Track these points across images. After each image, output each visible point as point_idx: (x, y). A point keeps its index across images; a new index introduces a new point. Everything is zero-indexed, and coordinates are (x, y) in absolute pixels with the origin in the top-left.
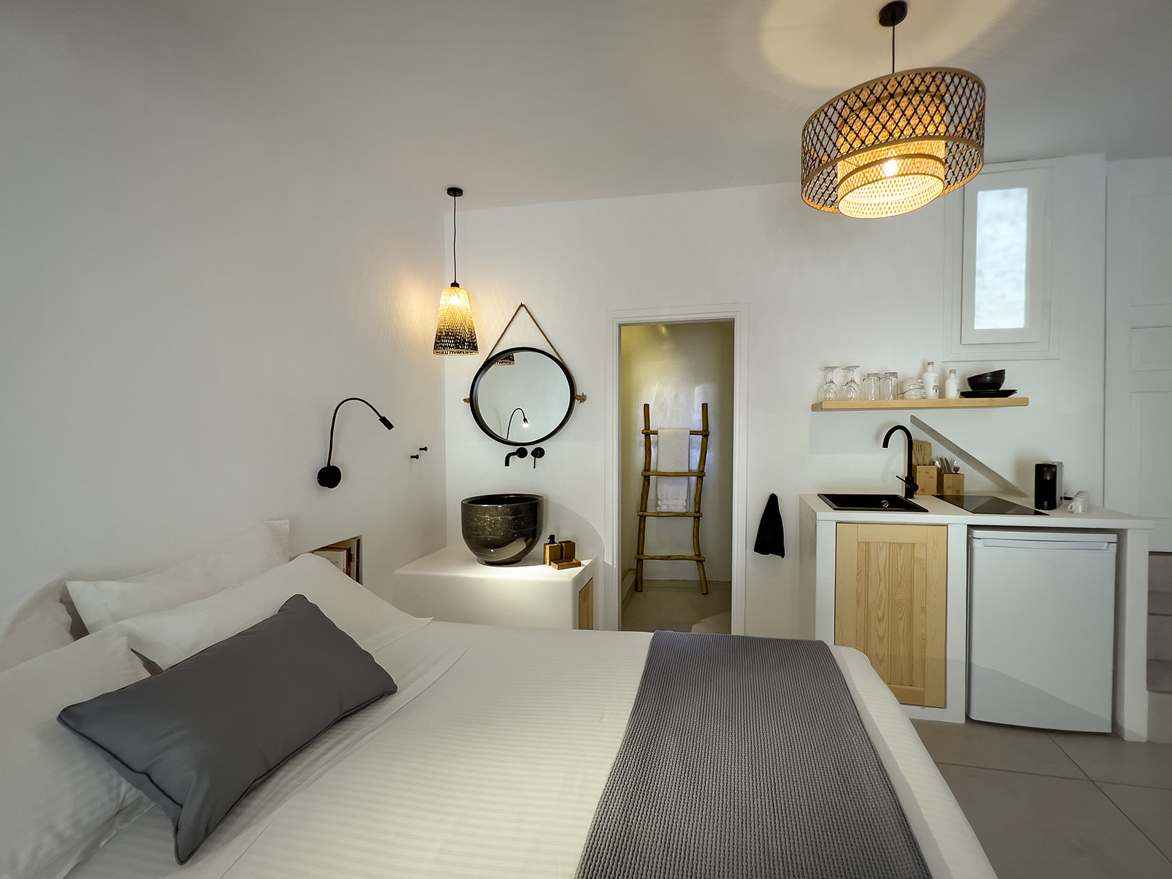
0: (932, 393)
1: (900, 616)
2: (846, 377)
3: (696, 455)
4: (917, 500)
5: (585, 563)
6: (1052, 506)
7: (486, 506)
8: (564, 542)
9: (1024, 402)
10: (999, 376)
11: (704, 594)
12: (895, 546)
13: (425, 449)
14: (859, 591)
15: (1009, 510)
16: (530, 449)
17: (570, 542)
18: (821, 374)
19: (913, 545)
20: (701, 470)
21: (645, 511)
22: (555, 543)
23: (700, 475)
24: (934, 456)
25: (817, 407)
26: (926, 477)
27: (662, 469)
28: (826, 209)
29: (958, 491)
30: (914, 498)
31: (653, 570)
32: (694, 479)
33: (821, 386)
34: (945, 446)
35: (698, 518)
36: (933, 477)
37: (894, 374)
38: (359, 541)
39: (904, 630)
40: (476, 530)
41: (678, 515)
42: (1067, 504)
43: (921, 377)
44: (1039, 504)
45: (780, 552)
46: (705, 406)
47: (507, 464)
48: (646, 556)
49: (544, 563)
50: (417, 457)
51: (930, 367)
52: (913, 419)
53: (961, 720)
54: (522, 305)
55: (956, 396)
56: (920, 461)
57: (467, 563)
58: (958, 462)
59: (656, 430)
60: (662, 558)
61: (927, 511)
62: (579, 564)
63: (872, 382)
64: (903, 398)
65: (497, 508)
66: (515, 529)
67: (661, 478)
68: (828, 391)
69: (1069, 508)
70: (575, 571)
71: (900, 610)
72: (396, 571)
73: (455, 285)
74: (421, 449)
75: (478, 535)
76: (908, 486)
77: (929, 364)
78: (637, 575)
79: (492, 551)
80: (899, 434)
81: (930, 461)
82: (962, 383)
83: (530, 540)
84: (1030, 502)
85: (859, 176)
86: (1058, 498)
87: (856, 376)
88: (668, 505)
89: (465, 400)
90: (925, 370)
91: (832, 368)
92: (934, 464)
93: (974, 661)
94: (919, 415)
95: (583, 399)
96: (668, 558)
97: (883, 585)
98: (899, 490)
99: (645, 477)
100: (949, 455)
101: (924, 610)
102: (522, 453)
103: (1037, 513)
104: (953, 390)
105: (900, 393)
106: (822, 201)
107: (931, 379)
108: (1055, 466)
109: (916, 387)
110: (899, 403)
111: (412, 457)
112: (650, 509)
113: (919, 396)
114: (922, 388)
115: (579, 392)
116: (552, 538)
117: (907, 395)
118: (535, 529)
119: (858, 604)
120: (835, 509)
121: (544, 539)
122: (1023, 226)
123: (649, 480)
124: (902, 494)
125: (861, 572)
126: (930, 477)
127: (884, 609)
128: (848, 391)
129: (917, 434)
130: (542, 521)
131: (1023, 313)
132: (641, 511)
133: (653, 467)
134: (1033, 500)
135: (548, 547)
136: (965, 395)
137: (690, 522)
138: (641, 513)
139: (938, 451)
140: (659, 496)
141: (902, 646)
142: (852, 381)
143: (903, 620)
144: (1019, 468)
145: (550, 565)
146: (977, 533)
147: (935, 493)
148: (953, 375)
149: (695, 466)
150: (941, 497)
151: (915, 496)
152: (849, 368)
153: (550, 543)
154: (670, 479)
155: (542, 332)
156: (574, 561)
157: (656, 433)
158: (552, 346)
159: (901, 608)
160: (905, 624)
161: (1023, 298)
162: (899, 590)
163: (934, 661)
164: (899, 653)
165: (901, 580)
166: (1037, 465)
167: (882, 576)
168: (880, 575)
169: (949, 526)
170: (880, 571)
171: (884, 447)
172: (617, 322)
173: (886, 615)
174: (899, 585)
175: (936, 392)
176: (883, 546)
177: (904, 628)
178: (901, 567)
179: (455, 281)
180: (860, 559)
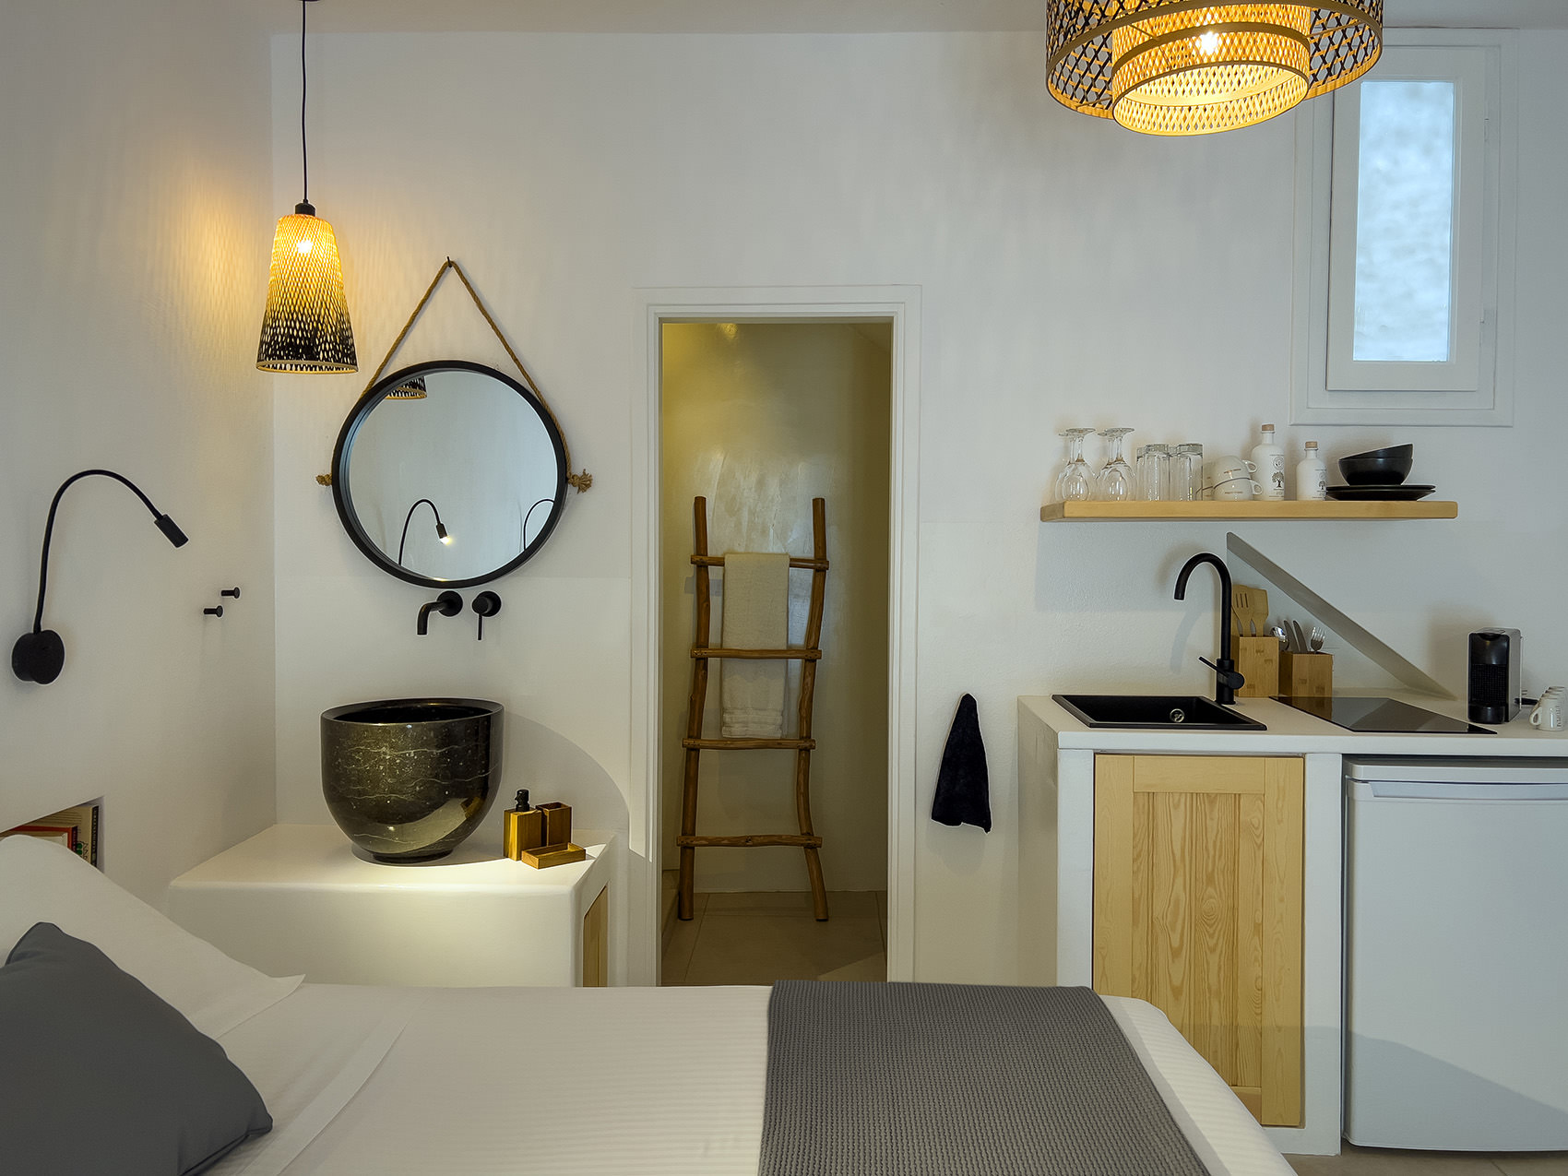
0: (1271, 489)
1: (1212, 943)
2: (1105, 451)
3: (801, 611)
4: (1242, 706)
5: (594, 851)
6: (1502, 716)
7: (380, 724)
8: (546, 806)
9: (1449, 511)
10: (1401, 455)
11: (818, 920)
12: (1202, 800)
13: (235, 593)
14: (1136, 896)
15: (1420, 726)
16: (468, 595)
17: (558, 805)
18: (1059, 442)
19: (1237, 797)
20: (812, 644)
21: (698, 737)
22: (527, 808)
23: (810, 655)
24: (1271, 619)
25: (1051, 513)
26: (1256, 660)
27: (733, 642)
28: (1088, 110)
29: (1321, 689)
30: (1233, 703)
31: (714, 871)
32: (796, 665)
33: (1058, 470)
34: (1295, 597)
35: (807, 750)
36: (1268, 661)
37: (1196, 448)
38: (96, 810)
39: (1219, 972)
40: (359, 782)
41: (766, 744)
42: (1529, 710)
43: (1247, 454)
44: (1475, 714)
45: (982, 818)
46: (819, 505)
47: (422, 629)
48: (702, 838)
49: (506, 855)
50: (218, 611)
51: (1267, 436)
52: (1233, 541)
53: (1333, 1148)
54: (450, 264)
55: (1317, 495)
56: (1246, 627)
57: (334, 857)
58: (1319, 630)
59: (719, 555)
60: (734, 843)
61: (1264, 728)
62: (581, 855)
63: (1155, 462)
64: (1212, 497)
65: (404, 729)
66: (445, 778)
67: (732, 665)
68: (1072, 480)
69: (1532, 719)
70: (576, 870)
71: (1211, 931)
72: (174, 883)
73: (305, 209)
74: (225, 593)
75: (360, 793)
76: (1224, 679)
77: (1264, 428)
78: (681, 883)
79: (391, 828)
80: (1203, 569)
81: (1265, 628)
82: (1329, 470)
83: (476, 801)
84: (1459, 708)
85: (1153, 54)
86: (1511, 701)
87: (1125, 448)
88: (745, 724)
89: (321, 480)
90: (1255, 441)
91: (1081, 431)
92: (1272, 633)
93: (1358, 1027)
94: (1246, 533)
95: (585, 483)
96: (747, 841)
97: (1179, 881)
98: (1202, 685)
99: (698, 659)
100: (1301, 615)
101: (1258, 928)
102: (450, 604)
103: (1473, 730)
104: (1312, 484)
105: (1207, 486)
106: (1080, 93)
107: (1269, 458)
108: (1507, 638)
109: (1238, 474)
110: (1205, 507)
111: (208, 611)
112: (708, 734)
113: (1246, 495)
114: (1252, 477)
115: (577, 468)
116: (523, 797)
117: (1221, 491)
118: (487, 778)
119: (1135, 922)
120: (1092, 726)
121: (504, 797)
122: (1446, 158)
123: (705, 668)
124: (1210, 695)
125: (1139, 855)
127: (1183, 928)
128: (1112, 480)
129: (1242, 573)
130: (498, 759)
131: (1445, 333)
132: (690, 737)
133: (714, 639)
134: (1466, 705)
135: (514, 818)
136: (1335, 493)
137: (788, 758)
138: (692, 742)
139: (1282, 607)
140: (727, 704)
141: (1215, 1005)
142: (1119, 460)
143: (1218, 951)
144: (1438, 642)
145: (519, 858)
146: (1361, 771)
147: (1277, 694)
148: (1312, 453)
149: (798, 637)
150: (1287, 701)
151: (1235, 699)
152: (1112, 433)
153: (517, 810)
154: (749, 666)
155: (494, 327)
156: (570, 849)
157: (720, 562)
158: (516, 360)
159: (1214, 927)
160: (1222, 959)
161: (1446, 302)
162: (1210, 890)
163: (1279, 1031)
164: (1210, 1020)
165: (1213, 870)
166: (1472, 635)
167: (1178, 862)
168: (1174, 861)
169: (1307, 757)
170: (1176, 852)
171: (1176, 598)
172: (655, 314)
173: (1185, 941)
174: (1210, 880)
175: (1279, 486)
176: (1179, 800)
177: (1220, 968)
178: (1215, 842)
179: (306, 201)
180: (1138, 829)
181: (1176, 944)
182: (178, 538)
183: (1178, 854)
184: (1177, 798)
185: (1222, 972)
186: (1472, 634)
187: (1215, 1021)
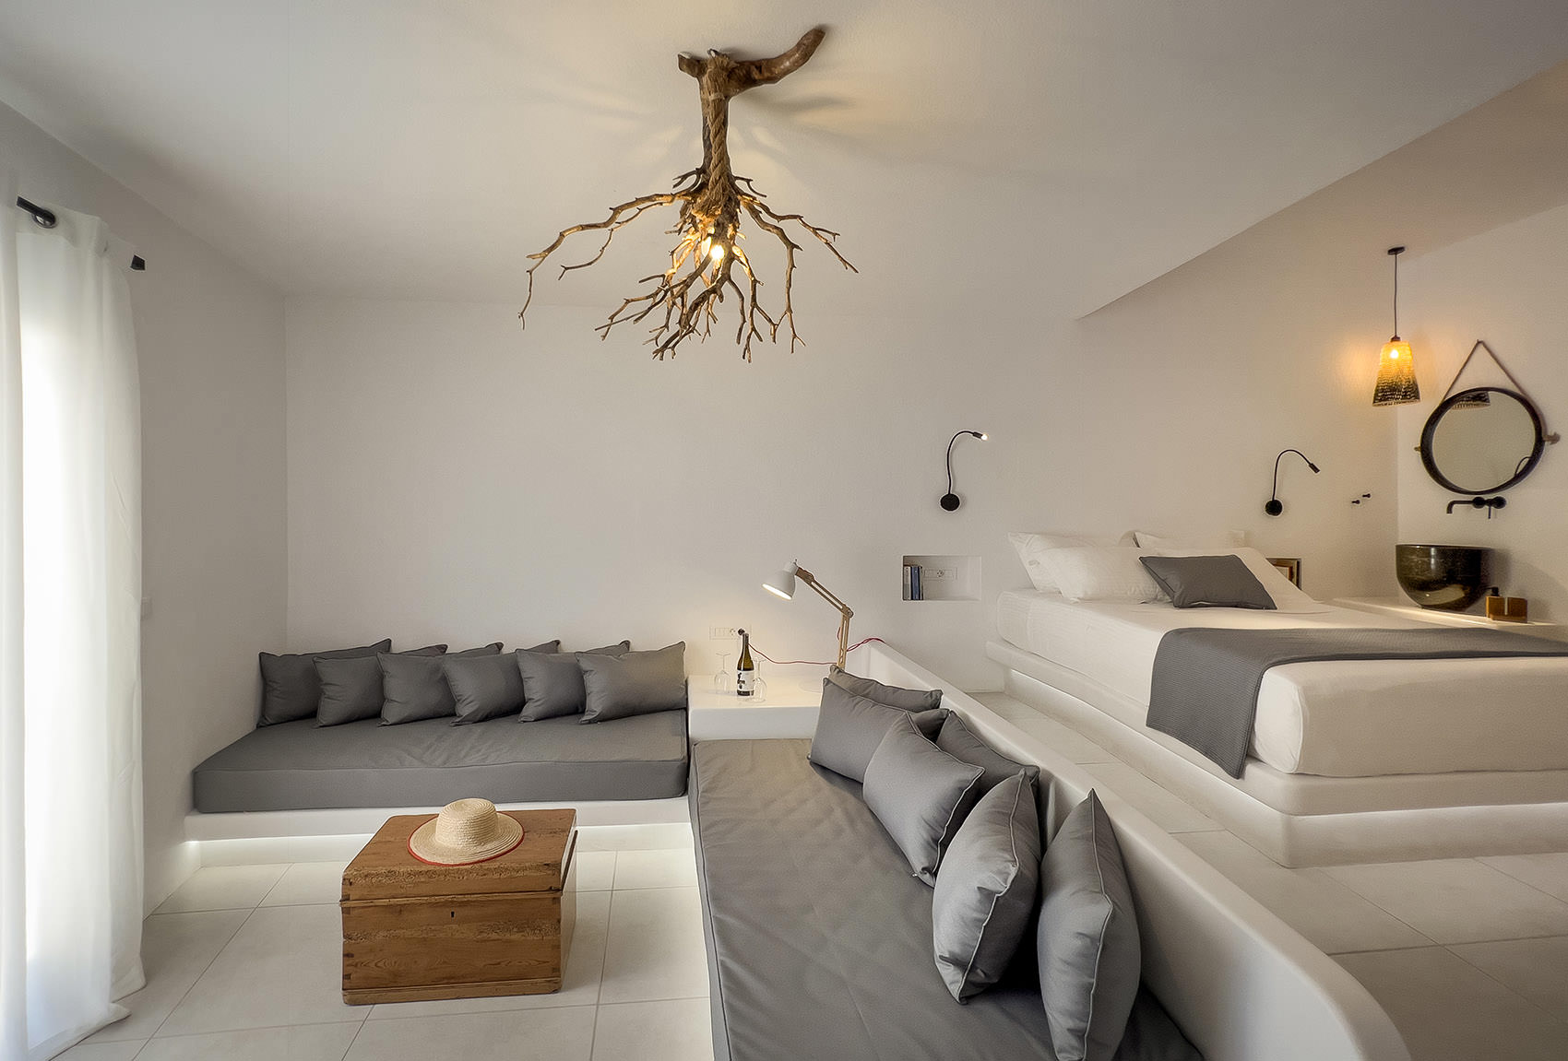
8: (1511, 597)
16: (1487, 498)
17: (1521, 599)
22: (1497, 595)
38: (1298, 563)
47: (1450, 511)
50: (1358, 502)
54: (1481, 343)
73: (1396, 339)
74: (1363, 495)
89: (1416, 449)
95: (1555, 439)
102: (1478, 503)
111: (1354, 502)
115: (1550, 432)
116: (1496, 591)
145: (1488, 616)
153: (1492, 596)
158: (1514, 382)
179: (1395, 335)
182: (1316, 470)
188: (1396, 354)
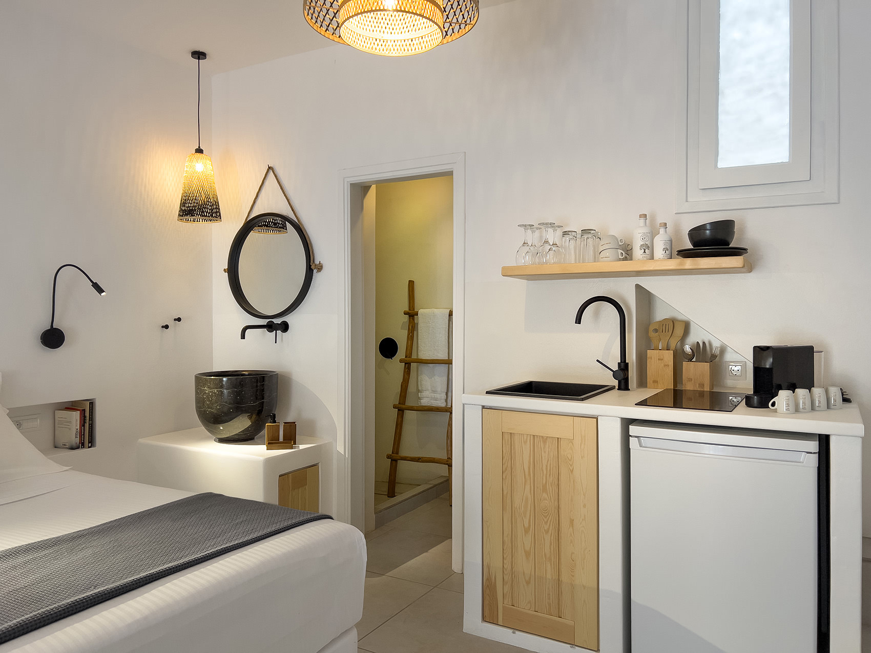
0: (639, 254)
1: (546, 527)
8: (289, 423)
12: (539, 440)
13: (179, 320)
14: (505, 493)
19: (559, 440)
21: (404, 404)
22: (275, 422)
26: (659, 365)
27: (422, 356)
29: (702, 385)
36: (668, 366)
38: (91, 404)
41: (432, 409)
47: (243, 337)
48: (402, 456)
50: (167, 327)
51: (642, 221)
54: (269, 168)
55: (662, 256)
57: (205, 439)
60: (413, 460)
65: (220, 380)
67: (423, 367)
69: (770, 404)
71: (546, 520)
72: (140, 441)
73: (199, 151)
74: (175, 320)
77: (641, 216)
78: (390, 478)
79: (221, 428)
88: (428, 399)
89: (225, 271)
94: (647, 282)
95: (321, 268)
97: (528, 488)
99: (406, 363)
101: (572, 521)
102: (270, 327)
104: (659, 249)
109: (609, 246)
111: (163, 326)
112: (410, 402)
115: (317, 261)
119: (504, 510)
120: (488, 393)
125: (506, 469)
126: (665, 365)
127: (530, 517)
131: (786, 143)
132: (400, 403)
136: (680, 254)
138: (401, 406)
140: (420, 388)
141: (549, 566)
143: (550, 533)
147: (672, 386)
148: (662, 230)
153: (270, 423)
159: (548, 517)
160: (552, 538)
161: (787, 120)
162: (545, 495)
163: (584, 588)
164: (546, 574)
165: (546, 483)
166: (755, 348)
167: (527, 476)
168: (525, 475)
169: (599, 418)
170: (525, 469)
171: (576, 323)
172: (347, 182)
173: (531, 525)
174: (544, 489)
175: (645, 252)
176: (527, 438)
177: (551, 544)
178: (547, 466)
179: (199, 147)
180: (505, 453)
181: (526, 525)
182: (100, 290)
183: (527, 471)
184: (525, 438)
185: (552, 546)
186: (755, 346)
187: (549, 576)
188: (201, 167)
